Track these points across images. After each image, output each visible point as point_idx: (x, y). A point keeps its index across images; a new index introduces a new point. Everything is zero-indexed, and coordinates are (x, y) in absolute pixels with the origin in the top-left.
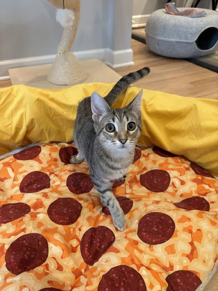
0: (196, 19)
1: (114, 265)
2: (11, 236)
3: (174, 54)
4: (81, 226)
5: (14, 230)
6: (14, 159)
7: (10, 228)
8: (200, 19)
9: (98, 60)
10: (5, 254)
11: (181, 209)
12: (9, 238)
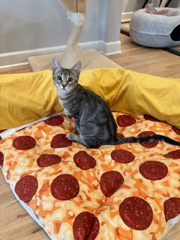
0: (171, 17)
1: (128, 196)
2: (52, 175)
3: (153, 45)
4: (99, 171)
5: (54, 171)
6: (45, 124)
7: (51, 170)
8: (174, 17)
9: (95, 50)
10: (50, 187)
11: (170, 159)
12: (51, 176)
